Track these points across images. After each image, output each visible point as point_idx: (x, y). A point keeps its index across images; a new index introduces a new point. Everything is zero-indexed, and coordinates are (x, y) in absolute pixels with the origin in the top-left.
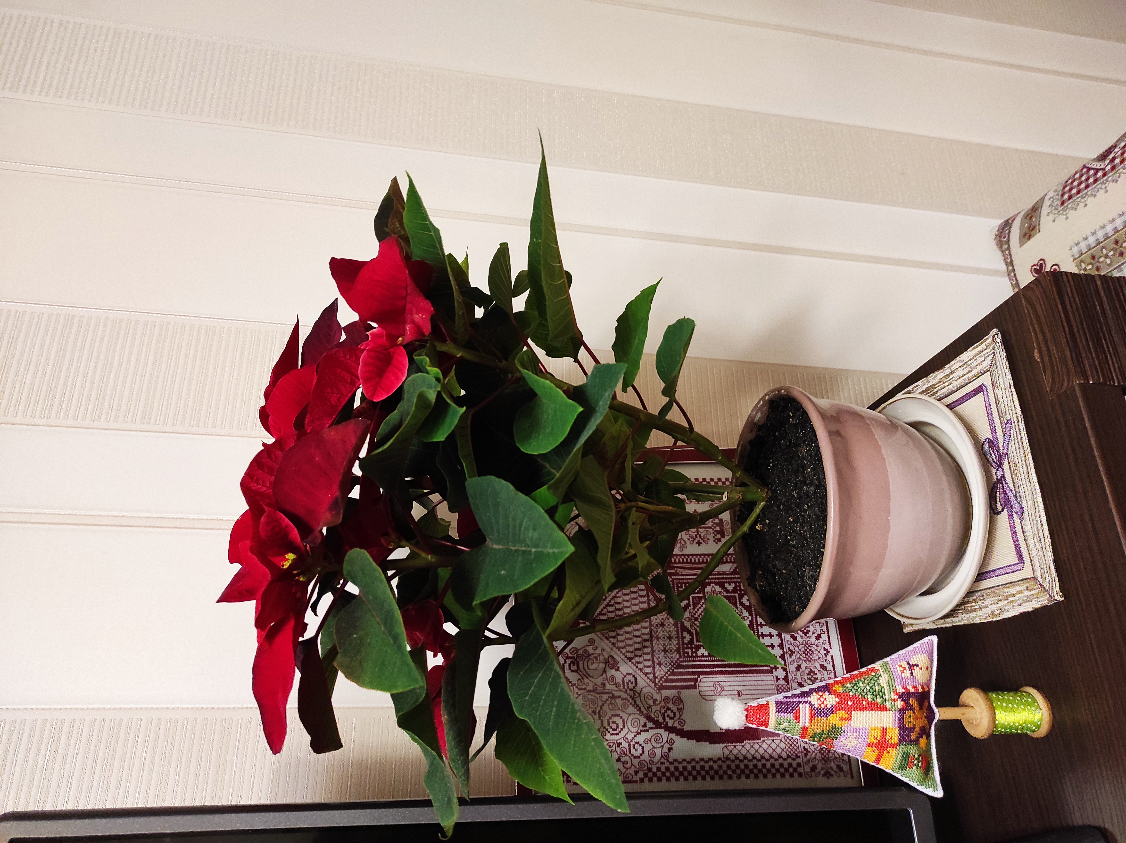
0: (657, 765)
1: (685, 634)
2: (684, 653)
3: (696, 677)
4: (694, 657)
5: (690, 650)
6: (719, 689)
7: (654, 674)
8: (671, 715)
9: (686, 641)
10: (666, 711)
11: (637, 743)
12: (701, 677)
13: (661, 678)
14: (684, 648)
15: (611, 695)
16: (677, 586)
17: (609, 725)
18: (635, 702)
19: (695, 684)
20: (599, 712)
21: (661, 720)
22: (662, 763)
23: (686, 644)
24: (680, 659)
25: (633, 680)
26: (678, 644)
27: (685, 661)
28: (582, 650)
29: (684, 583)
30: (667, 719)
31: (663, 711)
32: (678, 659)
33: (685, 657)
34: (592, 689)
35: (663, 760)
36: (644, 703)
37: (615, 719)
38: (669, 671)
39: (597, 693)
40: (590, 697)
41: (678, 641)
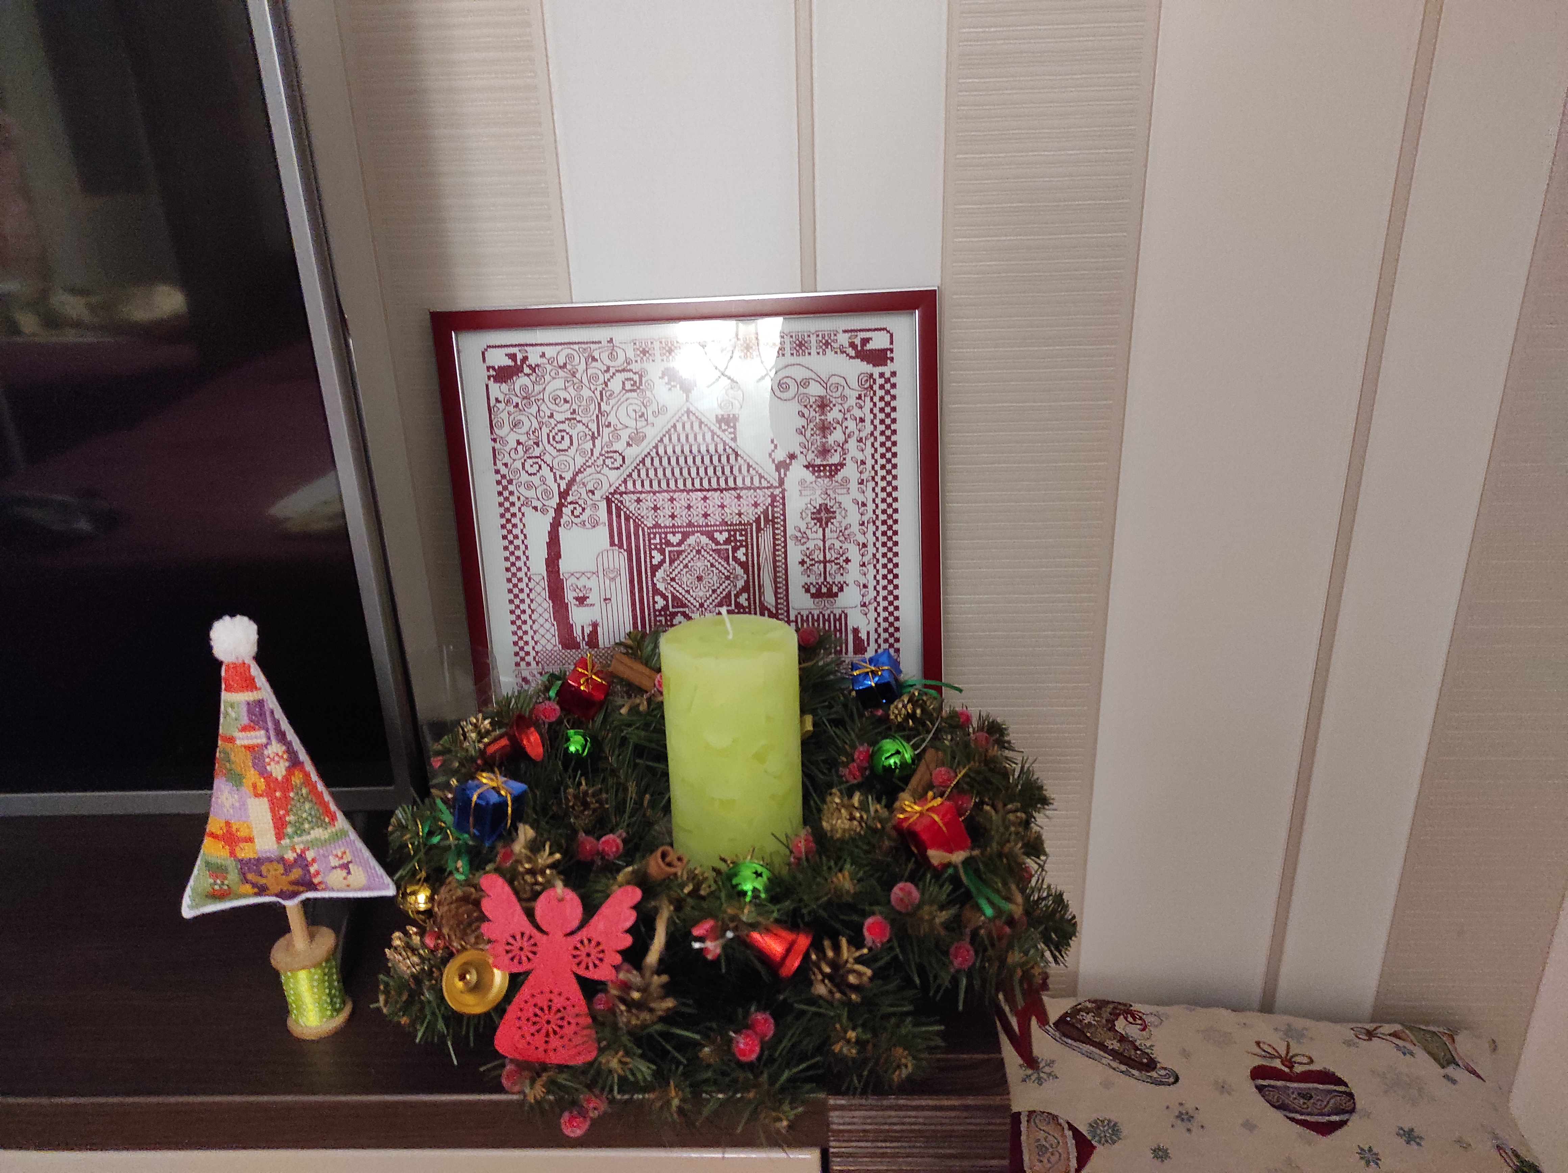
0: (516, 491)
1: (679, 536)
2: (655, 534)
3: (625, 547)
4: (650, 547)
5: (658, 541)
6: (612, 576)
7: (626, 493)
8: (576, 513)
9: (670, 537)
10: (580, 506)
11: (540, 467)
12: (625, 554)
13: (621, 502)
14: (660, 534)
15: (596, 435)
16: (742, 530)
17: (560, 431)
18: (589, 467)
19: (615, 545)
20: (575, 419)
21: (569, 499)
22: (519, 498)
23: (666, 536)
24: (646, 529)
25: (617, 465)
26: (666, 527)
27: (644, 535)
28: (652, 397)
29: (747, 539)
30: (571, 507)
31: (581, 502)
32: (646, 525)
33: (649, 534)
34: (602, 410)
35: (522, 498)
36: (589, 478)
37: (567, 438)
38: (631, 512)
39: (597, 416)
40: (592, 407)
41: (669, 527)
